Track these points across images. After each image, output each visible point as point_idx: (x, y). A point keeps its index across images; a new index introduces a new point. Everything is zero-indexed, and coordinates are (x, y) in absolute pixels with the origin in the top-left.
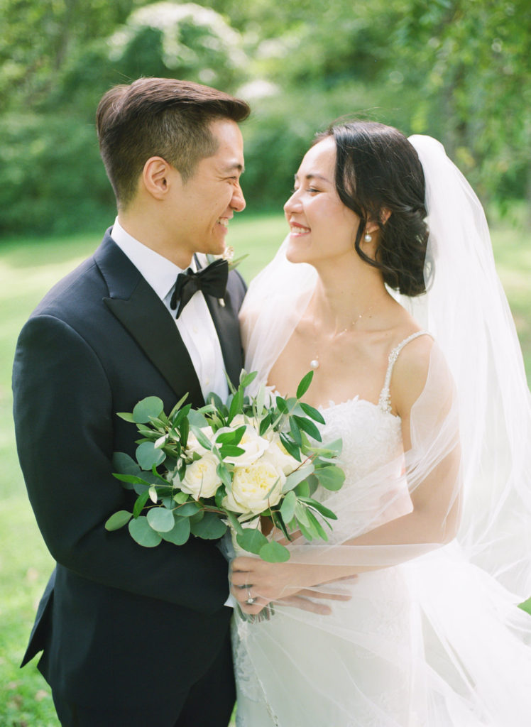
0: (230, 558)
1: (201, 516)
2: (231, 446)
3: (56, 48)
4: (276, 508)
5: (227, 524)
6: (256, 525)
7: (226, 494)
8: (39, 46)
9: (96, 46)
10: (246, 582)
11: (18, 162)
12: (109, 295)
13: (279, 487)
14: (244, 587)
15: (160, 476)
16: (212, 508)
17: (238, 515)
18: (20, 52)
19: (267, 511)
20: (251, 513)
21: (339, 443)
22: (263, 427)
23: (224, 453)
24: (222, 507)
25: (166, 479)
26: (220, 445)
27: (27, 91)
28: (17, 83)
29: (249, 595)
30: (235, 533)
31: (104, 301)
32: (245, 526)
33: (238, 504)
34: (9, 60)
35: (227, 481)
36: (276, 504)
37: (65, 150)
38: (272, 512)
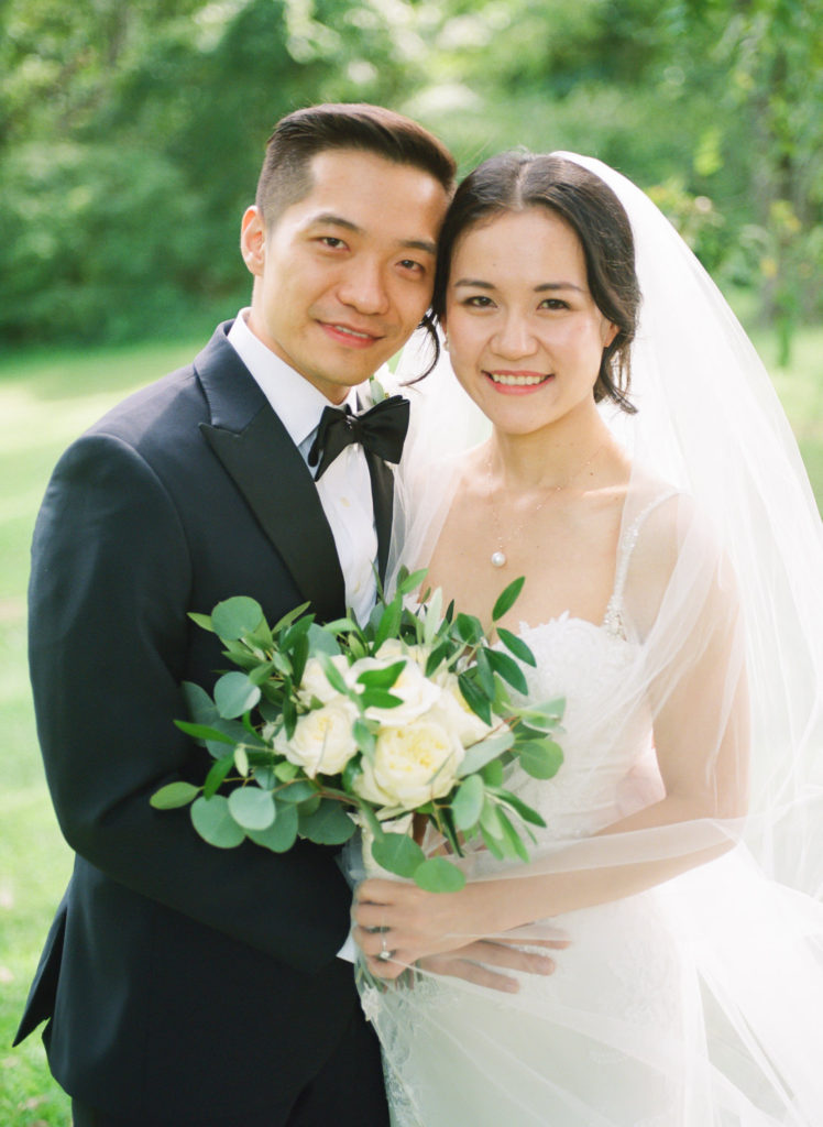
0: (355, 881)
1: (316, 805)
2: (379, 691)
3: (110, 32)
4: (444, 802)
5: (356, 821)
6: (404, 827)
7: (362, 771)
8: (82, 31)
9: (175, 30)
10: (383, 923)
11: (46, 222)
12: (210, 421)
13: (453, 768)
14: (377, 930)
15: (254, 729)
16: (334, 793)
17: (377, 808)
18: (49, 42)
19: (428, 804)
20: (400, 806)
21: (560, 705)
22: (432, 664)
23: (367, 701)
24: (352, 793)
25: (261, 734)
26: (360, 689)
27: (62, 105)
28: (44, 93)
29: (383, 946)
30: (369, 838)
31: (201, 428)
32: (387, 827)
33: (380, 788)
34: (30, 56)
35: (367, 748)
36: (444, 794)
37: (123, 203)
38: (437, 807)
